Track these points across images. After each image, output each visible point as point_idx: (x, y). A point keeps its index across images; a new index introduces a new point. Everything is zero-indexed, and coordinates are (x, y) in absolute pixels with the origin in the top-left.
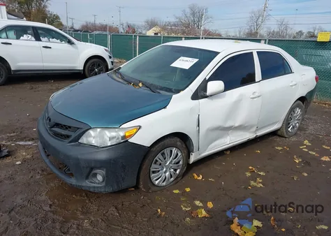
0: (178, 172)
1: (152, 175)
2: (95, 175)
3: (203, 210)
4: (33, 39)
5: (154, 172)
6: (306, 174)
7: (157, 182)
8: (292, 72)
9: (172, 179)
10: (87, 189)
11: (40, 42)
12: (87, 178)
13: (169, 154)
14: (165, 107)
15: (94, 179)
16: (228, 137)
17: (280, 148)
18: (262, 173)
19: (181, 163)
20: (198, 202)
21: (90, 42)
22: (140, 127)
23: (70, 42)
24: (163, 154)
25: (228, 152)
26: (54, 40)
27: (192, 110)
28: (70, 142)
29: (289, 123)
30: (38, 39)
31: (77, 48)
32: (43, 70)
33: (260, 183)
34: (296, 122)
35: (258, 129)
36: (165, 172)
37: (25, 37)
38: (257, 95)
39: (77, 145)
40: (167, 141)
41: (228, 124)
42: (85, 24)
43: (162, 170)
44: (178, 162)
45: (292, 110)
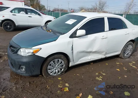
0: (62, 70)
1: (49, 71)
2: (22, 68)
3: (67, 88)
4: (25, 13)
5: (49, 69)
6: (126, 76)
7: (51, 74)
8: (127, 28)
9: (60, 73)
10: (19, 74)
11: (27, 15)
12: (19, 69)
13: (57, 61)
14: (55, 41)
15: (22, 70)
16: (90, 56)
17: (118, 63)
18: (104, 74)
19: (64, 66)
20: (67, 84)
21: (48, 15)
22: (41, 49)
23: (39, 15)
24: (54, 62)
25: (92, 63)
26: (33, 14)
27: (69, 43)
28: (14, 53)
29: (125, 52)
30: (27, 13)
31: (42, 17)
32: (28, 26)
33: (101, 78)
34: (129, 52)
35: (106, 54)
36: (55, 70)
37: (22, 12)
38: (104, 37)
39: (16, 55)
40: (56, 56)
41: (89, 50)
42: (54, 9)
43: (54, 68)
44: (63, 66)
45: (126, 46)
